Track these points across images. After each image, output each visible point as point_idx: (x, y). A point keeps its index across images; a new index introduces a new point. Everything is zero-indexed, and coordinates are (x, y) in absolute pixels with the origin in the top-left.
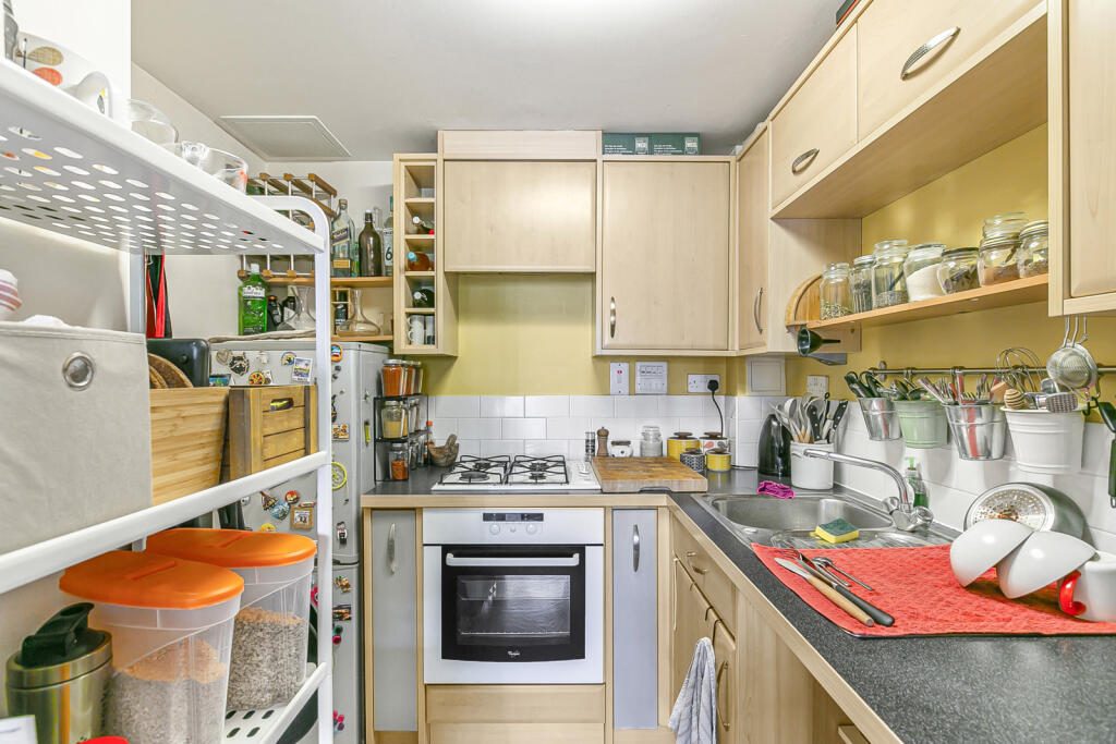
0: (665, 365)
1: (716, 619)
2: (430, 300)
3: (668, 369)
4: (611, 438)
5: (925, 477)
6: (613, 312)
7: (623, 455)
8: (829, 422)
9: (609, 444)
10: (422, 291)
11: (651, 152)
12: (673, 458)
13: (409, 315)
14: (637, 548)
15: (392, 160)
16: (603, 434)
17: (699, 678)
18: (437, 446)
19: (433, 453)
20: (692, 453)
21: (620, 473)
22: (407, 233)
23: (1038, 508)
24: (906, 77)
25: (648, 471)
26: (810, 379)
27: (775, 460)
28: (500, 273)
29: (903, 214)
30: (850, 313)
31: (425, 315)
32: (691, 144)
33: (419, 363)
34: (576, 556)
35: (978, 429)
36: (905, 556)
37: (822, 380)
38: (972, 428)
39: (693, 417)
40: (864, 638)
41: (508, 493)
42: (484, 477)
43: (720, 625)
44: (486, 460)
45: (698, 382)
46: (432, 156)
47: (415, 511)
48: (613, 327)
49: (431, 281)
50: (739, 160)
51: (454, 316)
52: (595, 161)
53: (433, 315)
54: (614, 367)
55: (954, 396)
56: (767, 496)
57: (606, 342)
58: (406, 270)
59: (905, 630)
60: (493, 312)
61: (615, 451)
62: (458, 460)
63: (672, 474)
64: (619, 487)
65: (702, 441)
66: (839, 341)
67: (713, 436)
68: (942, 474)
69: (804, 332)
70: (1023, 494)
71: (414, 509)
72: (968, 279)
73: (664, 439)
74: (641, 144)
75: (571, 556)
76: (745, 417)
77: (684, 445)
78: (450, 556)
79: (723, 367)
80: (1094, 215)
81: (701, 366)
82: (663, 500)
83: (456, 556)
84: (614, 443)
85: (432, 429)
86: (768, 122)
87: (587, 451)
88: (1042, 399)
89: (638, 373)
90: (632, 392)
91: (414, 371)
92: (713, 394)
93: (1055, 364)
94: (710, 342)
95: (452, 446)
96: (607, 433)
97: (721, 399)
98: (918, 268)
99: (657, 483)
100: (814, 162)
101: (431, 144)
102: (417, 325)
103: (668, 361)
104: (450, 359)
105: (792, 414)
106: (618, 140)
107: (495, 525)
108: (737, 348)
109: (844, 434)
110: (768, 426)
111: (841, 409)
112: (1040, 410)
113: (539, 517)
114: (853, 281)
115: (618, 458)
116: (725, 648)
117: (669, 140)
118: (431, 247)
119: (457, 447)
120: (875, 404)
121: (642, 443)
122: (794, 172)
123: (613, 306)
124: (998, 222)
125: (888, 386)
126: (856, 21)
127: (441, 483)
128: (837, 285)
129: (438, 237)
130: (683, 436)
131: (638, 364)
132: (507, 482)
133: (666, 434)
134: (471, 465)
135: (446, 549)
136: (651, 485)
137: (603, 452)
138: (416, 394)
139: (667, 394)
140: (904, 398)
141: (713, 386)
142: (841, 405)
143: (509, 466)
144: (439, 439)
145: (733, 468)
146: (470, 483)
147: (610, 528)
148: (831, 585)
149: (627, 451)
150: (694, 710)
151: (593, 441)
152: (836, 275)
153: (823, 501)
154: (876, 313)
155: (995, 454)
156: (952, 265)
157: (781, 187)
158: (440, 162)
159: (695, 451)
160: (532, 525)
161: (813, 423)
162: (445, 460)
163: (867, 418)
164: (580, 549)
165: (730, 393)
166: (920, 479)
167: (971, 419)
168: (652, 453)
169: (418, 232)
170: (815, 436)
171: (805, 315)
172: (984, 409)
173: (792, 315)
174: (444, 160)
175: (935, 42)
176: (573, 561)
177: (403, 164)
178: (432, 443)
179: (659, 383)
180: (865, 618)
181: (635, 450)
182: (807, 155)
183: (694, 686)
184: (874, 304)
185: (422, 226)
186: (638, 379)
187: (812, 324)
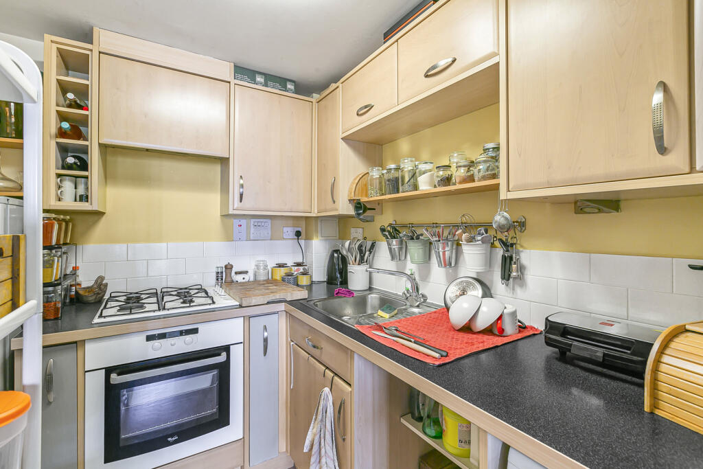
0: (269, 221)
1: (332, 375)
2: (84, 166)
3: (271, 223)
4: (234, 270)
5: (417, 278)
6: (242, 186)
7: (244, 281)
8: (367, 253)
9: (233, 274)
10: (74, 157)
11: (266, 85)
12: (276, 280)
13: (59, 176)
14: (266, 340)
15: (42, 39)
16: (229, 267)
17: (324, 414)
18: (83, 286)
19: (81, 292)
20: (289, 276)
21: (251, 292)
22: (58, 105)
23: (474, 288)
24: (427, 76)
25: (268, 289)
26: (353, 230)
27: (337, 275)
28: (147, 150)
29: (404, 145)
30: (383, 195)
31: (77, 177)
32: (290, 86)
33: (68, 217)
34: (224, 354)
35: (446, 253)
36: (423, 319)
37: (360, 230)
38: (444, 253)
39: (286, 253)
40: (440, 366)
41: (165, 317)
42: (142, 307)
43: (336, 378)
44: (137, 293)
45: (289, 232)
46: (89, 46)
47: (77, 345)
48: (241, 195)
49: (85, 150)
50: (318, 102)
51: (104, 180)
52: (229, 82)
53: (86, 177)
54: (236, 222)
55: (439, 237)
56: (341, 297)
57: (235, 207)
58: (57, 137)
59: (453, 357)
60: (141, 180)
61: (239, 278)
62: (107, 297)
63: (283, 289)
64: (254, 302)
65: (293, 268)
66: (374, 209)
67: (299, 265)
68: (426, 275)
69: (359, 203)
70: (467, 282)
71: (76, 342)
72: (447, 181)
73: (269, 268)
74: (259, 79)
75: (219, 355)
76: (318, 253)
77: (283, 271)
78: (113, 376)
79: (303, 223)
80: (520, 155)
81: (290, 222)
82: (282, 307)
83: (119, 375)
84: (236, 273)
85: (79, 272)
86: (339, 84)
87: (217, 280)
88: (479, 238)
89: (252, 226)
90: (248, 239)
91: (64, 223)
92: (298, 239)
93: (496, 222)
94: (301, 208)
95: (100, 286)
96: (232, 266)
97: (302, 242)
98: (424, 173)
99: (278, 296)
100: (370, 112)
101: (87, 36)
102: (68, 185)
103: (271, 219)
104: (99, 214)
105: (349, 250)
106: (244, 72)
107: (156, 343)
108: (316, 211)
109: (373, 259)
110: (332, 257)
111: (373, 246)
112: (477, 243)
113: (195, 331)
114: (386, 177)
115: (240, 283)
116: (342, 391)
117: (277, 81)
118: (85, 121)
119: (106, 285)
120: (394, 242)
121: (255, 272)
122: (358, 114)
123: (242, 182)
124: (456, 155)
125: (404, 233)
126: (397, 41)
127: (101, 316)
128: (376, 178)
129: (93, 113)
130: (281, 266)
131: (252, 221)
132: (164, 309)
133: (271, 264)
134: (123, 299)
135: (109, 371)
136: (274, 298)
137: (229, 280)
138: (65, 244)
139: (271, 240)
140: (412, 239)
141: (298, 234)
142: (373, 243)
143: (160, 296)
144: (86, 280)
145: (312, 282)
146: (131, 313)
147: (247, 331)
148: (411, 341)
149: (247, 277)
150: (322, 435)
151: (222, 273)
152: (375, 173)
153: (370, 296)
154: (401, 195)
155: (453, 265)
156: (441, 173)
157: (347, 121)
158: (96, 54)
159: (289, 275)
160: (188, 338)
161: (360, 254)
162: (94, 297)
163: (390, 249)
164: (227, 349)
165: (308, 238)
166: (415, 279)
167: (444, 248)
168: (262, 278)
169: (70, 106)
170: (362, 261)
171: (359, 194)
172: (449, 243)
173: (353, 194)
174: (100, 53)
175: (442, 63)
176: (222, 358)
177: (55, 46)
178: (79, 285)
179: (266, 232)
180: (437, 355)
181: (250, 277)
182: (366, 107)
183: (322, 420)
184: (401, 190)
185: (75, 102)
186: (252, 230)
187: (364, 199)
